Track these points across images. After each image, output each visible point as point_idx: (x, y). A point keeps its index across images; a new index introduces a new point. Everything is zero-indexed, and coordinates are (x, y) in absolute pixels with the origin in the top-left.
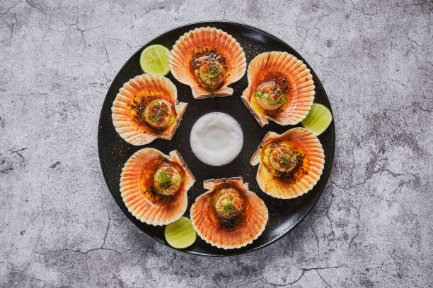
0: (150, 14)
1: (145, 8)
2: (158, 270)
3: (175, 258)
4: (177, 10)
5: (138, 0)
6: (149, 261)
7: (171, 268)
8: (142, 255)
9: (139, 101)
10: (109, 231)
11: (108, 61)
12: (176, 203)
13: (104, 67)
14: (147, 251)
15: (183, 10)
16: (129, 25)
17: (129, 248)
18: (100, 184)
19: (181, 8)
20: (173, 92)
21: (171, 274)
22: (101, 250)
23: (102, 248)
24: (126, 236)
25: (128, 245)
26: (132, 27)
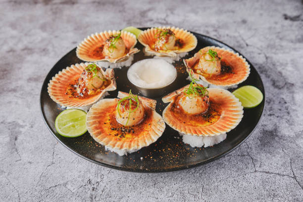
0: (20, 148)
1: (12, 153)
2: (293, 126)
3: (274, 115)
4: (22, 127)
5: (0, 159)
6: (287, 134)
7: (285, 117)
8: (284, 140)
9: (115, 132)
10: (270, 171)
11: (65, 184)
12: (215, 99)
13: (72, 189)
14: (277, 136)
15: (24, 121)
16: (28, 165)
17: (281, 151)
18: (216, 184)
19: (21, 124)
20: (107, 103)
21: (291, 116)
22: (297, 178)
23: (295, 178)
24: (269, 155)
25: (278, 153)
26: (30, 163)
